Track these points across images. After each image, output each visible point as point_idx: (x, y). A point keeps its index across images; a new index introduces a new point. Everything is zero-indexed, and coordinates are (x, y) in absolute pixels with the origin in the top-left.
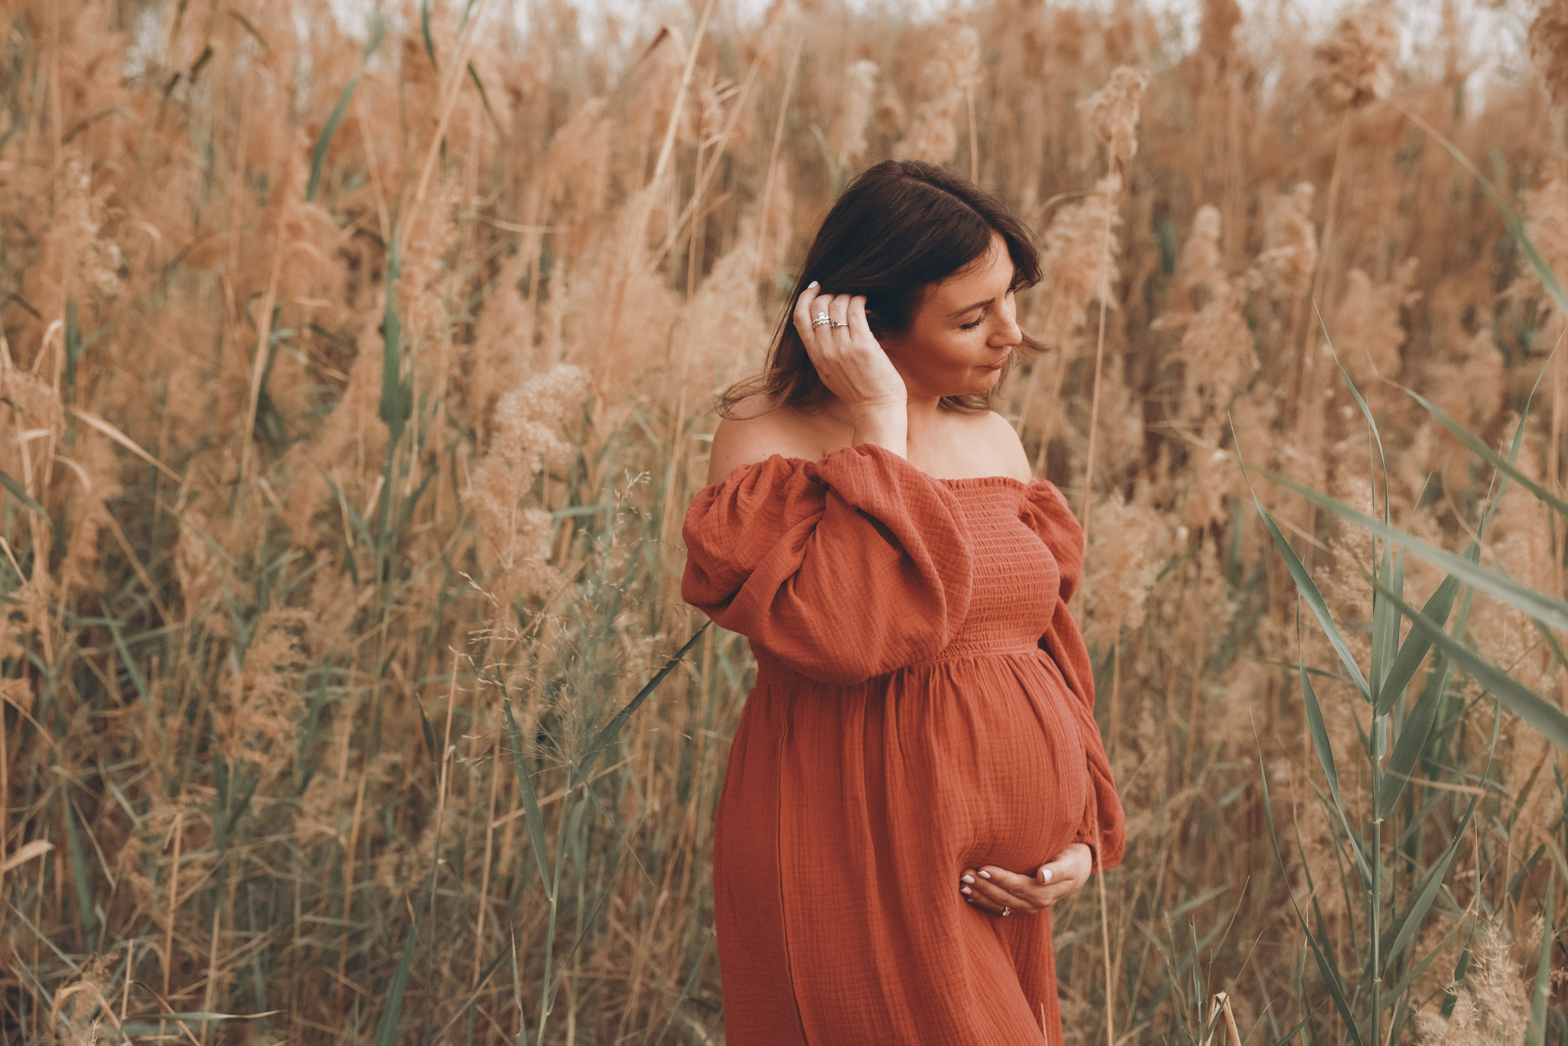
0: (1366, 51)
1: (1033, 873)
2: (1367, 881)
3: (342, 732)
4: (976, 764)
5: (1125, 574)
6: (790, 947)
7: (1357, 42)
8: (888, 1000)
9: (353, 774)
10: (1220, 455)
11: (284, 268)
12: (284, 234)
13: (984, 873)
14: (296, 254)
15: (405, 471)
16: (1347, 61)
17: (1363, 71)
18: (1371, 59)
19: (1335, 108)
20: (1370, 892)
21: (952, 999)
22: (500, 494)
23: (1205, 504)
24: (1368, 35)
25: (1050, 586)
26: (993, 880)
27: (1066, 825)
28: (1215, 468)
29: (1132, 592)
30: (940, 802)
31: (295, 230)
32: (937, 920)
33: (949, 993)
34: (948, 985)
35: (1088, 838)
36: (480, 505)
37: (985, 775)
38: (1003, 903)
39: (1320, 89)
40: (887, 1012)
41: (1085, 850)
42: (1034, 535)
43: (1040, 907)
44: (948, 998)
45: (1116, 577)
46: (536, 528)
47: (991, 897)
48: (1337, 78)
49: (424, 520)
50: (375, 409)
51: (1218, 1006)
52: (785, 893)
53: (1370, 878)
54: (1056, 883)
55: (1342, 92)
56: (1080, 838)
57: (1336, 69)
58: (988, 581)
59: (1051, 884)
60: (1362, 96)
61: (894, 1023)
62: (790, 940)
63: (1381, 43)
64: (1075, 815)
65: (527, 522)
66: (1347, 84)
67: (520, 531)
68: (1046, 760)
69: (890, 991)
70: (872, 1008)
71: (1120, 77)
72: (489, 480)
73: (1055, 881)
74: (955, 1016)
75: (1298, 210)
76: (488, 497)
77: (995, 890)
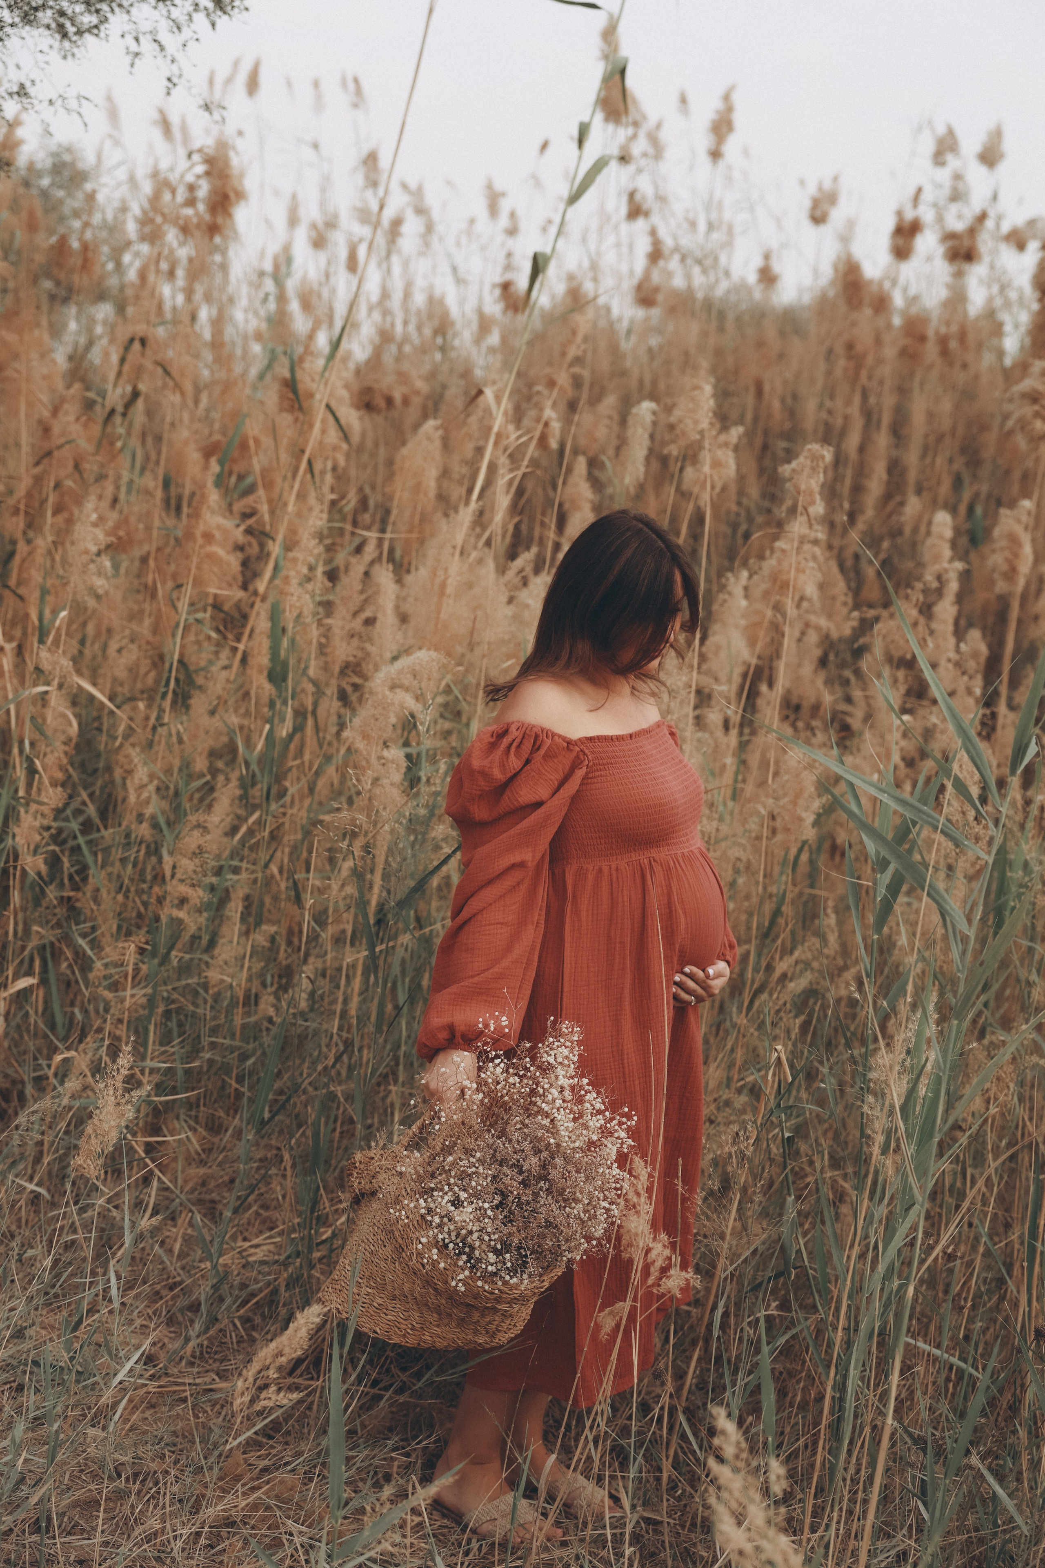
3: (235, 909)
5: (801, 802)
9: (243, 939)
11: (198, 567)
12: (200, 541)
14: (208, 556)
15: (283, 720)
26: (691, 976)
29: (804, 815)
31: (208, 537)
36: (354, 744)
41: (726, 965)
45: (794, 803)
46: (389, 761)
49: (295, 758)
50: (265, 673)
56: (723, 957)
59: (714, 979)
65: (383, 757)
71: (810, 450)
73: (716, 977)
75: (1019, 521)
76: (358, 738)
77: (690, 984)
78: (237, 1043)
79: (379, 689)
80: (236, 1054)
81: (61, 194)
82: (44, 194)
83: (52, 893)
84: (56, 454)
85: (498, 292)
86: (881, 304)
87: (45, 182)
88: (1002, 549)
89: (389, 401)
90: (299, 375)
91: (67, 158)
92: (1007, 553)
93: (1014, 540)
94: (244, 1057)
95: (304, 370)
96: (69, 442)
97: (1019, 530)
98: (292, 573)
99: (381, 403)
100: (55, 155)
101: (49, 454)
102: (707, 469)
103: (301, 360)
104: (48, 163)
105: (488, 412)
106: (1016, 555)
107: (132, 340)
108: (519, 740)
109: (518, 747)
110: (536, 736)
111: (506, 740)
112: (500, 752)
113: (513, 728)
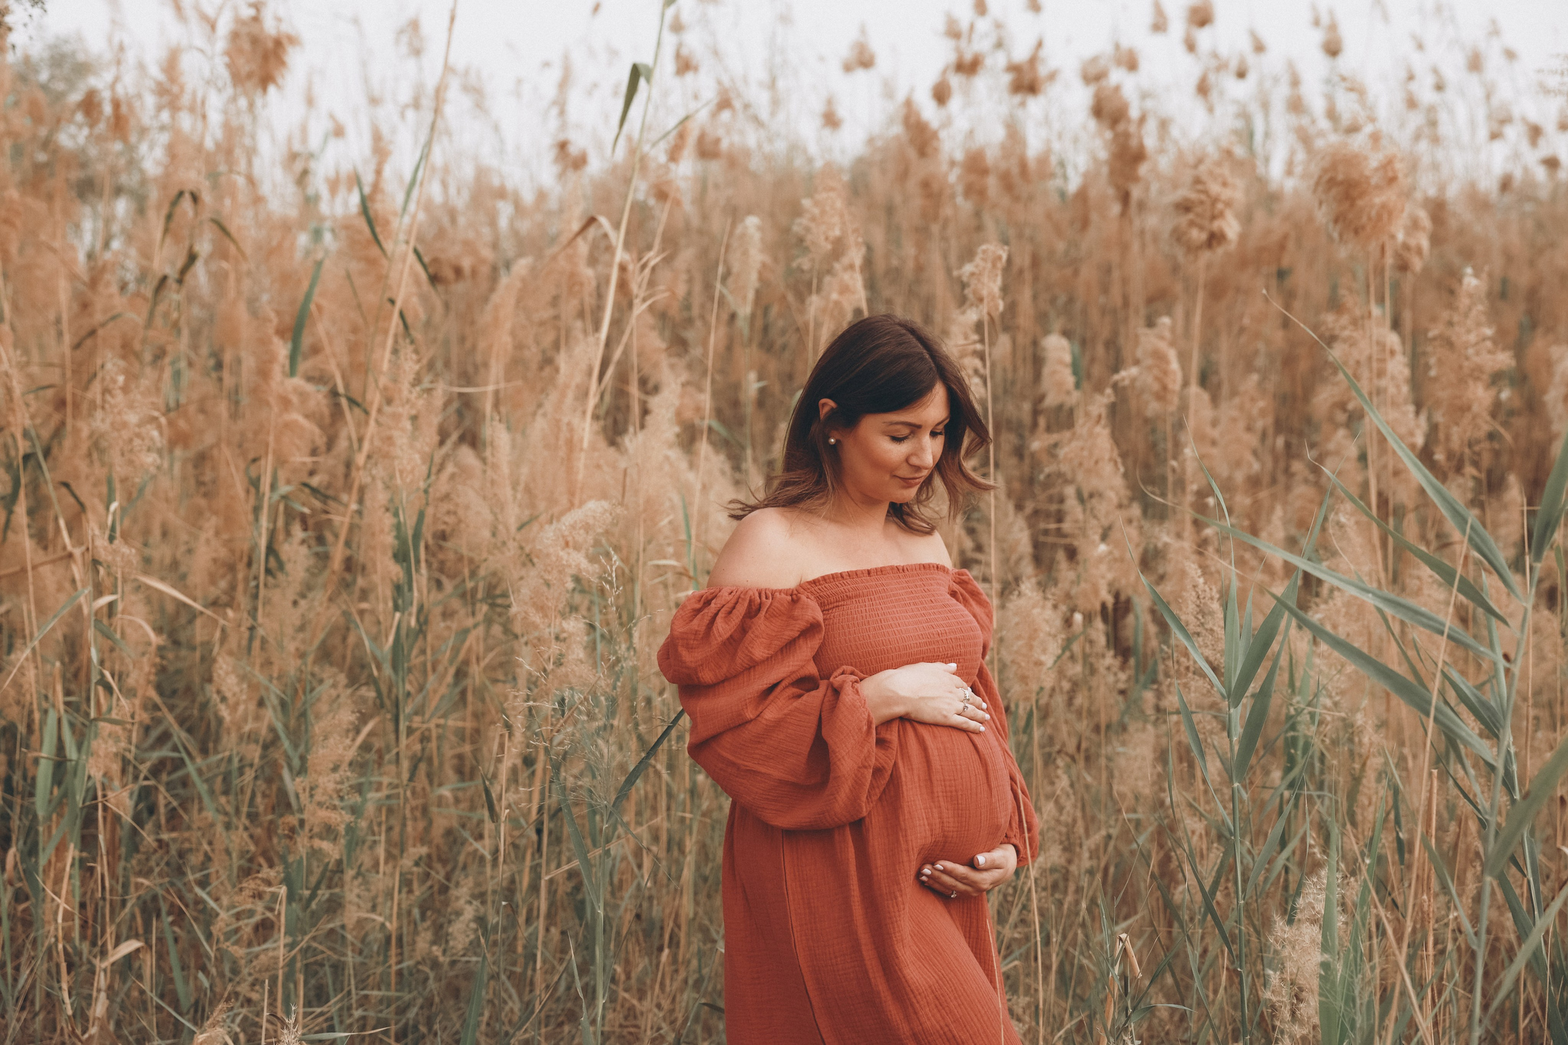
0: (1215, 200)
1: (972, 863)
4: (931, 781)
7: (1207, 193)
10: (1103, 548)
11: (278, 437)
12: (276, 408)
13: (938, 866)
14: (287, 425)
16: (1199, 209)
17: (1213, 218)
18: (1220, 206)
19: (1193, 249)
22: (541, 609)
23: (1096, 591)
24: (1214, 187)
25: (975, 645)
26: (945, 871)
27: (998, 827)
28: (1100, 560)
29: (1043, 658)
31: (285, 403)
35: (1014, 840)
36: (525, 619)
37: (938, 789)
38: (952, 888)
39: (1178, 236)
41: (1011, 849)
42: (961, 606)
43: (980, 891)
46: (571, 635)
47: (943, 884)
48: (1192, 224)
50: (390, 554)
55: (1197, 236)
56: (1007, 840)
57: (1191, 216)
58: (930, 643)
59: (986, 870)
60: (1215, 239)
63: (1225, 194)
64: (1003, 820)
65: (563, 631)
66: (1201, 228)
67: (557, 638)
68: (982, 777)
72: (531, 597)
73: (988, 867)
75: (1162, 338)
76: (532, 612)
77: (946, 879)
78: (392, 993)
79: (551, 550)
80: (393, 1007)
81: (60, 86)
82: (44, 87)
83: (148, 838)
84: (101, 332)
85: (554, 153)
87: (44, 76)
89: (458, 271)
91: (67, 49)
92: (1156, 372)
93: (1159, 357)
94: (402, 1011)
96: (113, 318)
97: (1163, 346)
99: (448, 273)
100: (53, 47)
101: (92, 333)
104: (46, 55)
106: (1165, 373)
107: (181, 194)
108: (730, 605)
109: (730, 612)
110: (751, 601)
111: (713, 606)
112: (706, 621)
113: (725, 593)
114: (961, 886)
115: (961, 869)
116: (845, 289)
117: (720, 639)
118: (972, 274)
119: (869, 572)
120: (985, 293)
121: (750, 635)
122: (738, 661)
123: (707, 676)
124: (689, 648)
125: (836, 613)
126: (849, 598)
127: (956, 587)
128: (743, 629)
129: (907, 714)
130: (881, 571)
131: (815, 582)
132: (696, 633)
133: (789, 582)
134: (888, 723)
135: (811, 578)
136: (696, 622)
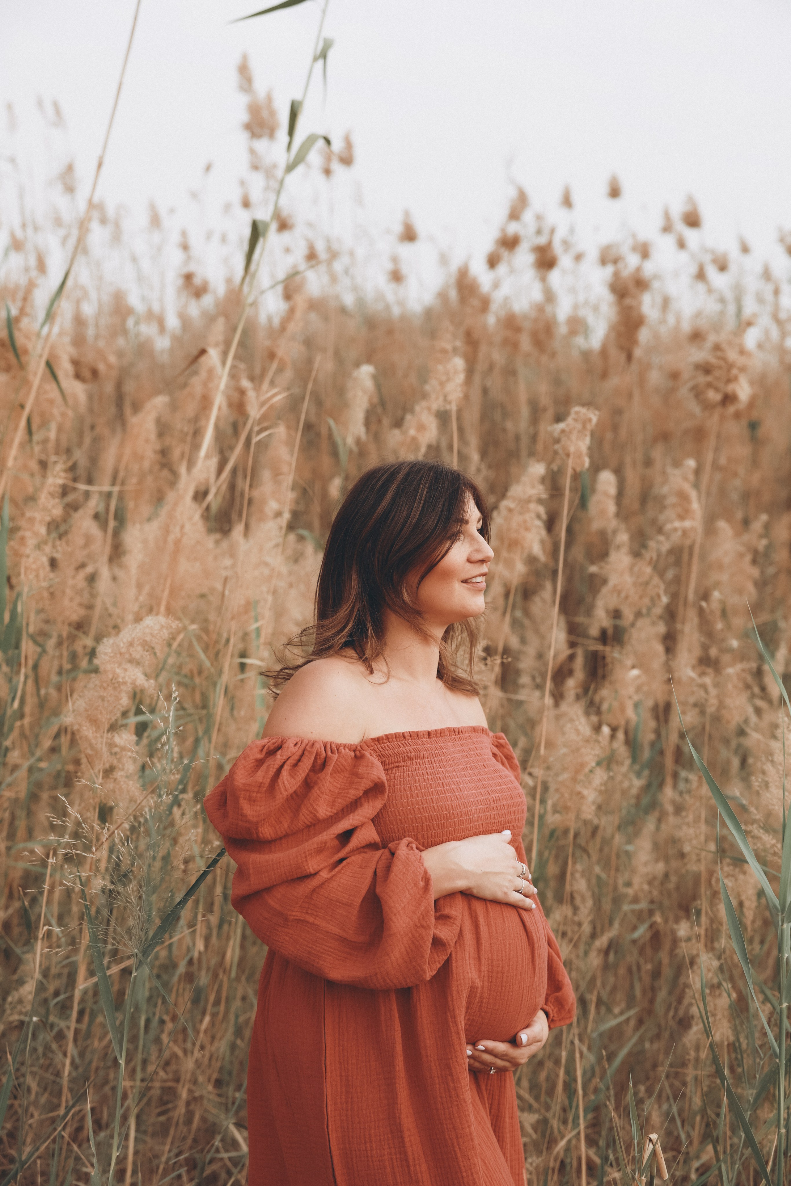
0: (730, 366)
1: (514, 1042)
2: (774, 1051)
4: (479, 958)
6: (329, 1108)
7: (724, 359)
8: (409, 1149)
16: (717, 373)
17: (729, 381)
18: (734, 371)
19: (709, 407)
20: (777, 1061)
21: (460, 1148)
22: (94, 722)
24: (732, 355)
26: (487, 1051)
30: (454, 988)
32: (451, 1085)
33: (458, 1145)
34: (457, 1138)
36: (78, 730)
38: (491, 1065)
39: (698, 392)
40: (407, 1160)
41: (543, 1017)
43: (518, 1064)
44: (457, 1148)
46: (122, 750)
47: (483, 1063)
48: (709, 385)
51: (651, 1146)
52: (328, 1063)
53: (777, 1050)
54: (530, 1044)
55: (713, 396)
57: (709, 378)
59: (525, 1046)
60: (728, 399)
61: (412, 1169)
62: (329, 1102)
63: (741, 361)
66: (717, 389)
68: (527, 955)
69: (411, 1141)
70: (394, 1157)
71: (577, 413)
72: (86, 710)
73: (529, 1044)
74: (461, 1164)
77: (487, 1057)
85: (180, 282)
86: (485, 304)
88: (674, 506)
90: (17, 335)
95: (19, 330)
98: (28, 534)
102: (412, 432)
103: (17, 320)
105: (211, 372)
108: (296, 757)
109: (295, 765)
110: (318, 754)
111: (279, 757)
112: (272, 772)
113: (290, 744)
114: (500, 1063)
115: (501, 1047)
116: (421, 428)
117: (285, 794)
118: (563, 431)
119: (429, 734)
120: (572, 449)
121: (316, 791)
122: (302, 817)
123: (266, 832)
124: (252, 801)
125: (396, 773)
126: (410, 759)
127: (496, 750)
128: (308, 785)
129: (469, 889)
130: (440, 733)
131: (378, 740)
132: (260, 785)
133: (353, 738)
134: (451, 895)
135: (375, 734)
136: (260, 774)
